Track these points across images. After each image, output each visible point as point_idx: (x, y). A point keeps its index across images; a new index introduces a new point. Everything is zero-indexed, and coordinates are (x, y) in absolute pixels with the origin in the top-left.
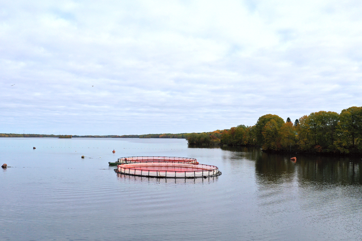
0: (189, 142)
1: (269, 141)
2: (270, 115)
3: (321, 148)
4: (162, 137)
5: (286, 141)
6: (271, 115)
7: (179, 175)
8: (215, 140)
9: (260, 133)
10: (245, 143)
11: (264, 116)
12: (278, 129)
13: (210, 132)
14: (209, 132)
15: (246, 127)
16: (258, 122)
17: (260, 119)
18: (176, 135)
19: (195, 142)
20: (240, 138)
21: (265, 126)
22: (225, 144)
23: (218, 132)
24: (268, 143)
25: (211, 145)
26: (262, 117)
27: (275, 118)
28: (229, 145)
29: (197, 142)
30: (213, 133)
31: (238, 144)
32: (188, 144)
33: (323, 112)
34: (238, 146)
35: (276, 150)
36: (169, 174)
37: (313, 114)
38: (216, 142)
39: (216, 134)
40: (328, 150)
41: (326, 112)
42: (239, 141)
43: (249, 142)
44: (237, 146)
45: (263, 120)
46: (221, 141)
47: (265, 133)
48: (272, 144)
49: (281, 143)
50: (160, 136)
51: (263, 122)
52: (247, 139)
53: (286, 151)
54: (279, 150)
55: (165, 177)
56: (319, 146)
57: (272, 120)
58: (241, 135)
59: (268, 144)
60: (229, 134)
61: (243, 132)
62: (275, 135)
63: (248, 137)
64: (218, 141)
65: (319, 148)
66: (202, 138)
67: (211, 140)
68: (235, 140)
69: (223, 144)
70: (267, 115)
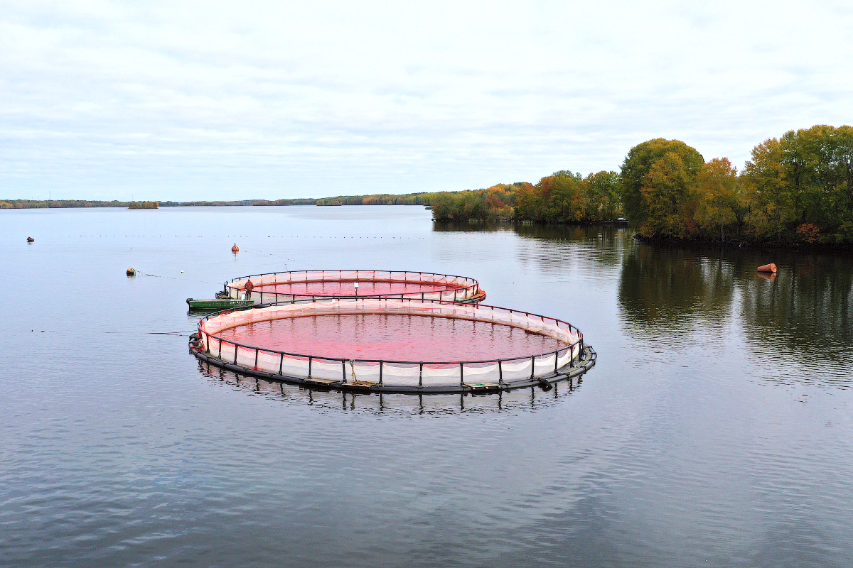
0: (435, 214)
1: (660, 213)
2: (661, 141)
3: (816, 230)
4: (370, 203)
5: (712, 211)
6: (664, 140)
7: (434, 376)
8: (500, 210)
9: (637, 191)
10: (579, 215)
11: (645, 144)
12: (686, 180)
13: (480, 190)
14: (478, 189)
15: (575, 175)
16: (627, 161)
17: (633, 152)
18: (402, 196)
19: (450, 216)
20: (565, 203)
21: (651, 172)
22: (527, 218)
23: (500, 190)
24: (656, 219)
25: (491, 221)
26: (638, 146)
27: (677, 148)
28: (537, 222)
29: (455, 215)
30: (488, 190)
31: (560, 220)
32: (433, 220)
33: (824, 129)
34: (561, 223)
35: (682, 237)
36: (396, 375)
37: (791, 134)
38: (503, 214)
39: (497, 193)
40: (839, 237)
41: (832, 128)
42: (562, 213)
43: (588, 214)
44: (558, 223)
45: (642, 154)
46: (516, 211)
47: (649, 190)
48: (671, 220)
49: (697, 217)
50: (364, 200)
51: (644, 161)
52: (584, 207)
53: (710, 240)
54: (689, 237)
55: (378, 389)
56: (810, 226)
57: (672, 155)
58: (569, 196)
59: (658, 222)
60: (537, 195)
61: (572, 188)
62: (678, 196)
63: (585, 201)
64: (509, 212)
65: (811, 230)
66: (469, 206)
67: (492, 210)
68: (553, 210)
69: (521, 219)
70: (655, 142)
